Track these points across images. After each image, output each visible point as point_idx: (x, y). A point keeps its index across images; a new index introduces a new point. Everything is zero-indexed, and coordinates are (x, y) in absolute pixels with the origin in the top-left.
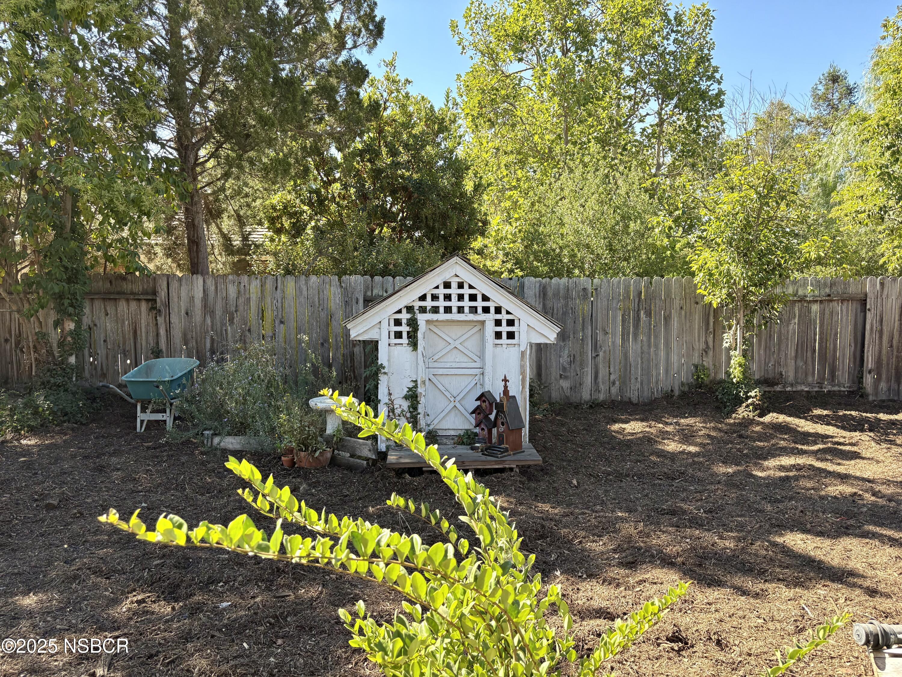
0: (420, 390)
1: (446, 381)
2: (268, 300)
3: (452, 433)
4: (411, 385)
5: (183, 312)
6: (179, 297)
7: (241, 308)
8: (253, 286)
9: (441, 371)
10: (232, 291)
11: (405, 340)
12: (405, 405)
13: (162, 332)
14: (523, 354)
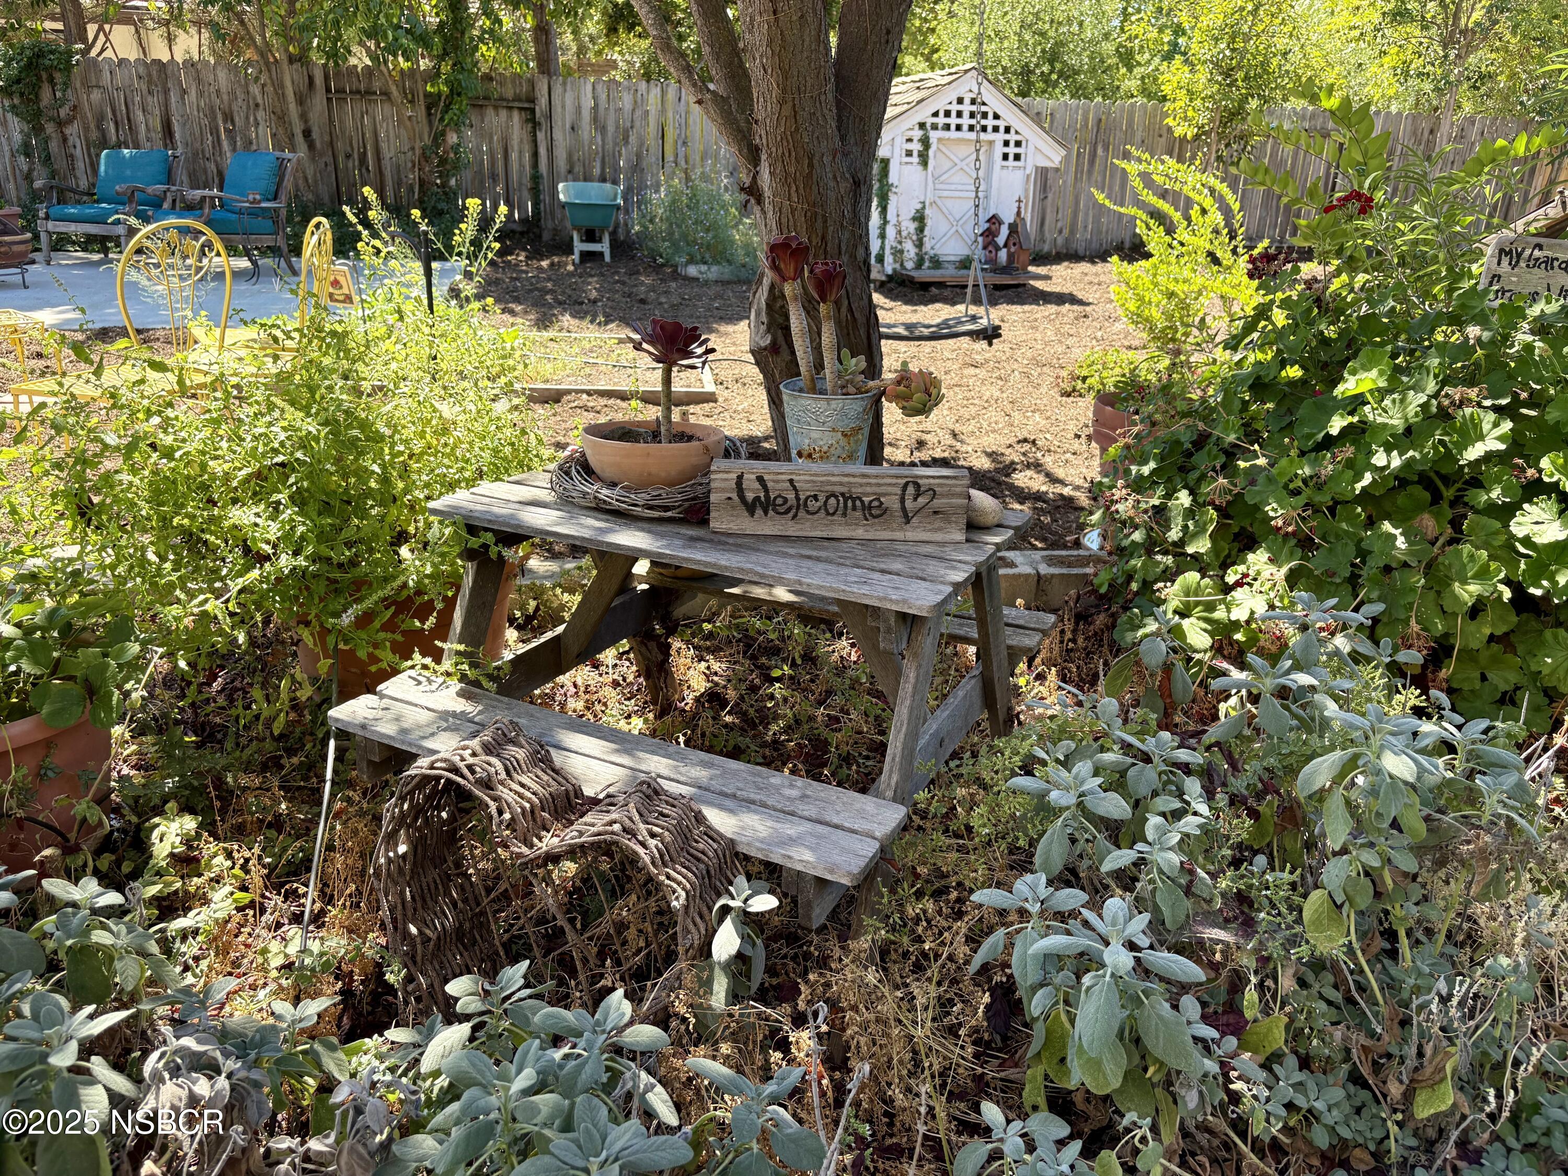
0: (927, 212)
1: (949, 203)
2: (670, 114)
3: (952, 258)
4: (919, 206)
5: (568, 126)
6: (563, 107)
7: (637, 124)
8: (652, 95)
9: (946, 194)
10: (627, 101)
11: (915, 159)
12: (912, 227)
13: (542, 151)
14: (1028, 176)
